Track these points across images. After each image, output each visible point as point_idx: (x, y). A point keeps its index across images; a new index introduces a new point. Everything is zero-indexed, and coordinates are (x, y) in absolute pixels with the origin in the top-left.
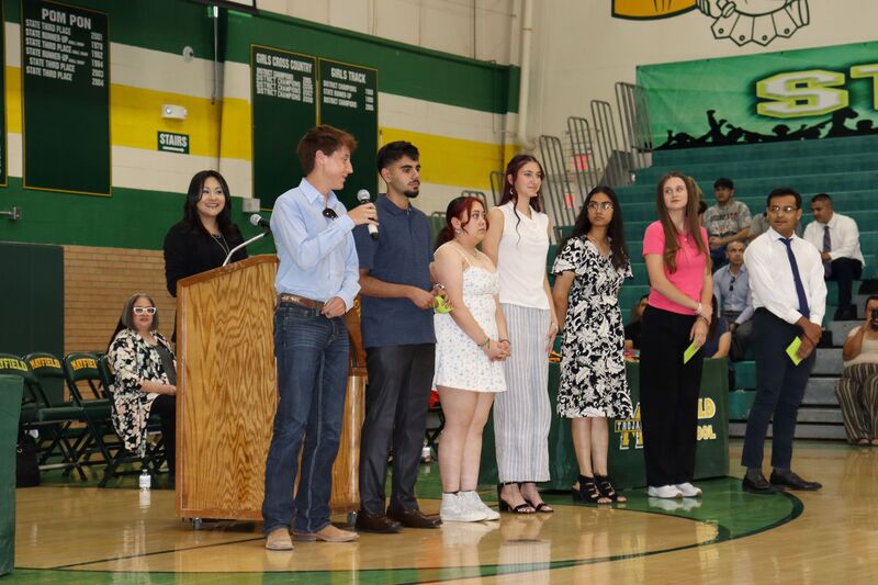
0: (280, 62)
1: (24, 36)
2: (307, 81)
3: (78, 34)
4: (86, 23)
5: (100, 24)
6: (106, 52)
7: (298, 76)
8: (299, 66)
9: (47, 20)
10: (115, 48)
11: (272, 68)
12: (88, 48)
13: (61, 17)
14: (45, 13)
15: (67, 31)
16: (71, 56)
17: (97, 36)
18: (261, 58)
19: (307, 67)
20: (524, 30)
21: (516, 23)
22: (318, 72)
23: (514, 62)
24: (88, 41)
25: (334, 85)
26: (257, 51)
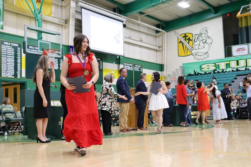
0: (128, 64)
2: (132, 67)
4: (99, 59)
5: (101, 59)
6: (102, 64)
7: (130, 66)
8: (130, 65)
10: (104, 63)
12: (100, 63)
17: (101, 61)
18: (125, 64)
19: (132, 65)
20: (164, 59)
21: (163, 58)
22: (133, 66)
23: (163, 64)
24: (100, 62)
25: (136, 68)
26: (124, 63)
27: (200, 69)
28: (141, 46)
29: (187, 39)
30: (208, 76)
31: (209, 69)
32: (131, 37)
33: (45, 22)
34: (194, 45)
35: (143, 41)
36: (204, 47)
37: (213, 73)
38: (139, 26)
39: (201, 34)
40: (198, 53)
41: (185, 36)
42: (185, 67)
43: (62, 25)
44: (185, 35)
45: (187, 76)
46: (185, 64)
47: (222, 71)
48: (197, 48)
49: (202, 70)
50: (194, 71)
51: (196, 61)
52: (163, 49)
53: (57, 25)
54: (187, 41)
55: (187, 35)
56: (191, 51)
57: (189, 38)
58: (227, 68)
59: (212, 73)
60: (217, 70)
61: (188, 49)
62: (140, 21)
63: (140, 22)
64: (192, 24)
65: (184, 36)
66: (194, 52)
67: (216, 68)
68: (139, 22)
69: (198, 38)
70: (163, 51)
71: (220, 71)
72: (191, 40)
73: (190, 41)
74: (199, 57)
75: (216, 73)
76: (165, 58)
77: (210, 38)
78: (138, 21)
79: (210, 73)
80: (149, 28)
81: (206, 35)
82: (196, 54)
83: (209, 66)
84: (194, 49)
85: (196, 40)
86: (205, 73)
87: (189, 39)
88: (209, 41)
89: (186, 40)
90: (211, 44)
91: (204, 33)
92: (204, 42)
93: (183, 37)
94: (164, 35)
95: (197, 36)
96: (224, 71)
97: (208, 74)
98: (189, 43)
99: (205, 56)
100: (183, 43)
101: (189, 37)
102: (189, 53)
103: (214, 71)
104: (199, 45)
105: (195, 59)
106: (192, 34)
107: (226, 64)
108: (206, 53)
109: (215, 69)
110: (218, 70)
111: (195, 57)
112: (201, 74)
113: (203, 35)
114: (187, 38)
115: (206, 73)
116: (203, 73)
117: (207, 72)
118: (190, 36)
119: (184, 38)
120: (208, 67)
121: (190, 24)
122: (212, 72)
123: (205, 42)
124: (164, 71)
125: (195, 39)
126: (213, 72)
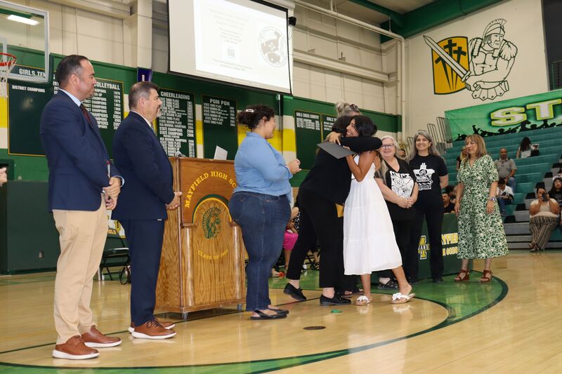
0: (305, 115)
1: (203, 109)
2: (317, 122)
3: (224, 107)
4: (228, 104)
5: (233, 104)
6: (235, 113)
7: (314, 120)
8: (313, 117)
9: (212, 103)
11: (303, 117)
12: (229, 113)
13: (218, 102)
14: (211, 100)
15: (220, 107)
16: (222, 116)
17: (232, 108)
18: (298, 114)
19: (317, 117)
20: (402, 101)
21: (399, 100)
22: (321, 118)
23: (399, 113)
24: (228, 110)
25: (328, 123)
26: (296, 111)
27: (487, 121)
28: (342, 73)
29: (455, 52)
30: (508, 138)
31: (510, 119)
32: (313, 50)
33: (73, 11)
34: (471, 64)
35: (347, 61)
36: (496, 69)
37: (521, 131)
38: (336, 25)
39: (488, 37)
40: (481, 84)
41: (450, 45)
42: (452, 120)
43: (122, 20)
44: (450, 41)
45: (458, 140)
46: (452, 111)
47: (542, 123)
48: (478, 70)
49: (493, 123)
50: (474, 126)
51: (478, 102)
52: (399, 79)
53: (110, 20)
54: (455, 56)
55: (453, 42)
56: (466, 80)
57: (460, 48)
58: (555, 116)
59: (518, 130)
60: (529, 123)
61: (457, 75)
62: (334, 10)
63: (335, 13)
64: (466, 14)
65: (447, 44)
66: (471, 81)
67: (528, 117)
68: (331, 12)
69: (480, 46)
70: (399, 84)
71: (539, 124)
72: (464, 54)
73: (462, 56)
74: (484, 93)
75: (528, 129)
76: (404, 99)
77: (511, 45)
78: (330, 9)
79: (514, 131)
80: (362, 30)
81: (501, 39)
82: (477, 87)
83: (509, 113)
84: (473, 73)
85: (475, 53)
86: (501, 131)
87: (460, 52)
88: (508, 52)
89: (451, 56)
90: (513, 59)
91: (496, 34)
92: (496, 54)
93: (445, 47)
94: (399, 45)
95: (479, 41)
96: (549, 123)
97: (508, 132)
98: (458, 62)
99: (499, 90)
100: (444, 63)
101: (458, 45)
102: (460, 85)
103: (523, 124)
104: (484, 63)
105: (475, 97)
106: (467, 38)
107: (554, 106)
108: (503, 81)
109: (526, 119)
110: (533, 122)
111: (476, 93)
112: (491, 134)
113: (493, 38)
114: (454, 48)
115: (503, 130)
116: (496, 131)
117: (506, 129)
118: (461, 43)
119: (447, 50)
120: (508, 116)
121: (460, 13)
122: (517, 128)
123: (500, 54)
124: (401, 131)
125: (473, 51)
126: (520, 128)
